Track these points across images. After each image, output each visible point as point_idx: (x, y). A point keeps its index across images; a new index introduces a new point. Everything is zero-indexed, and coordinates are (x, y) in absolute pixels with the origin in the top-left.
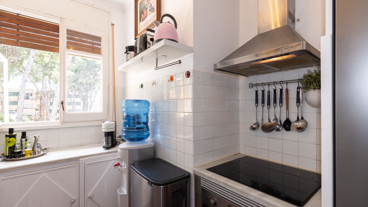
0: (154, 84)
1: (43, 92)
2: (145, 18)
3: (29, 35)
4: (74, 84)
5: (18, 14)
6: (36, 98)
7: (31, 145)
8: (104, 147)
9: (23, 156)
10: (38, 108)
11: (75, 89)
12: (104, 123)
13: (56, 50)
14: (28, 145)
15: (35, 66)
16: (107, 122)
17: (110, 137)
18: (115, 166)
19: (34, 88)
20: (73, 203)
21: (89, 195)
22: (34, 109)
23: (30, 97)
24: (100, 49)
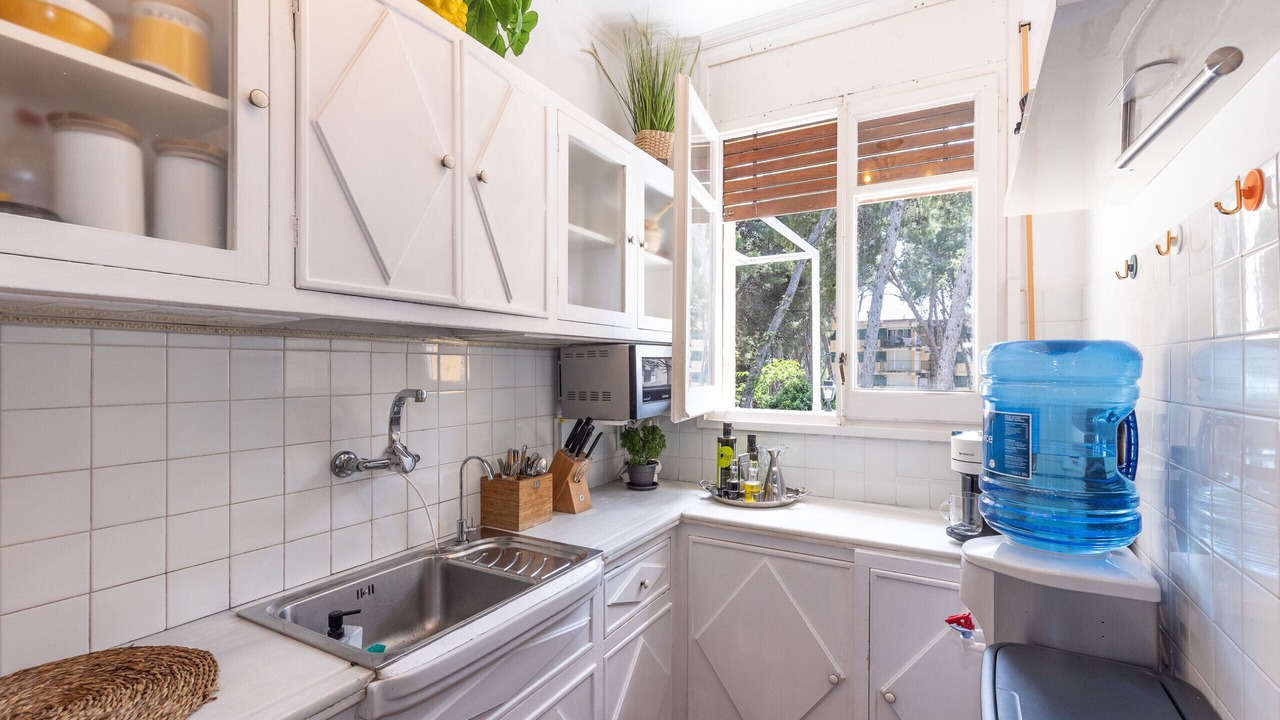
0: (1174, 249)
1: (931, 324)
5: (755, 135)
6: (920, 343)
7: (759, 473)
8: (951, 532)
9: (740, 495)
10: (924, 371)
13: (830, 200)
16: (966, 434)
18: (949, 622)
19: (911, 315)
20: (836, 684)
21: (884, 689)
22: (914, 374)
23: (905, 340)
24: (969, 149)
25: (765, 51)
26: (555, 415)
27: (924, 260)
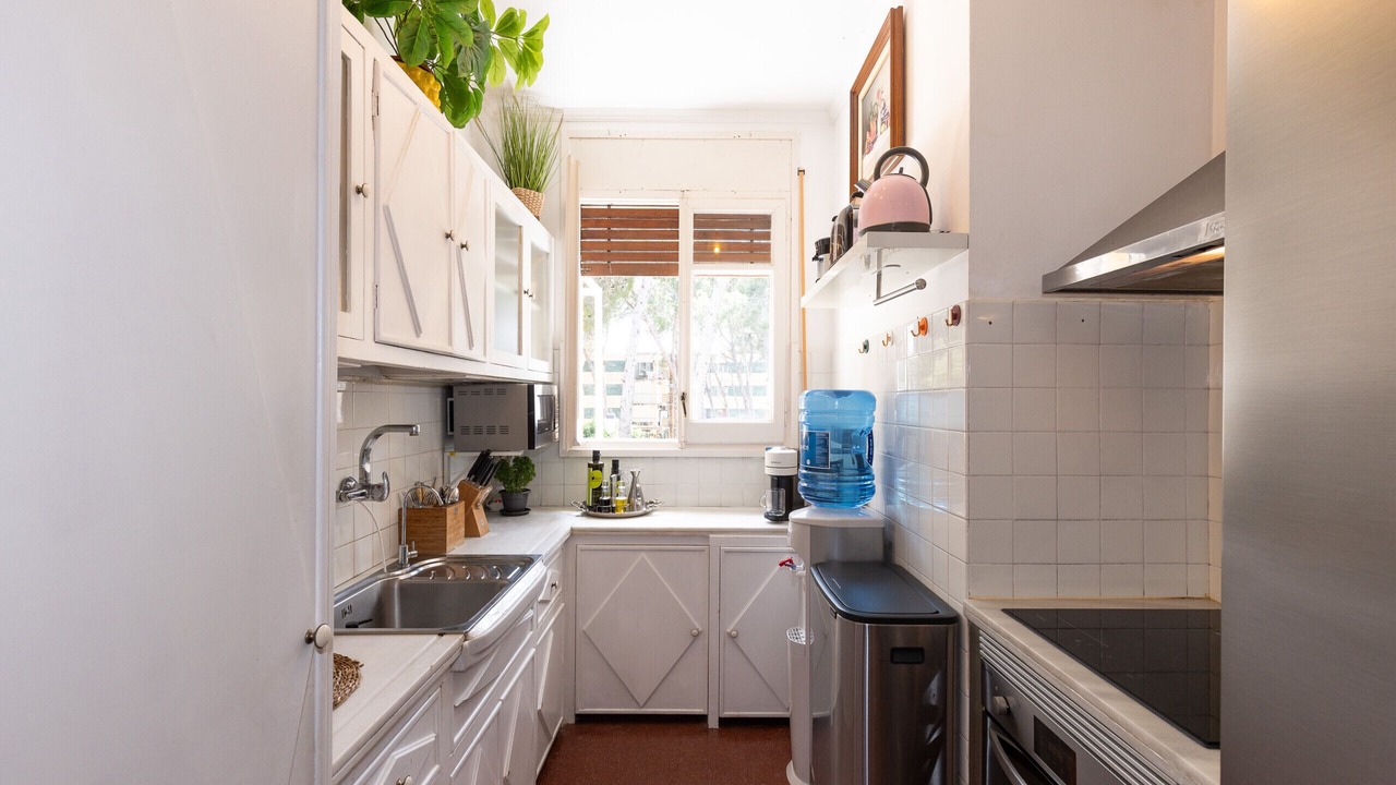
0: (890, 343)
1: (674, 358)
2: (873, 143)
3: (625, 246)
4: (748, 330)
5: (609, 206)
6: (661, 376)
7: (625, 490)
8: (767, 516)
9: (613, 510)
10: (664, 404)
11: (752, 346)
12: (770, 451)
13: (672, 270)
14: (621, 487)
15: (658, 288)
16: (776, 450)
17: (783, 491)
18: (781, 565)
20: (696, 637)
21: (729, 631)
22: (656, 406)
23: (648, 373)
24: (767, 247)
25: (620, 138)
26: (443, 450)
27: (668, 296)
